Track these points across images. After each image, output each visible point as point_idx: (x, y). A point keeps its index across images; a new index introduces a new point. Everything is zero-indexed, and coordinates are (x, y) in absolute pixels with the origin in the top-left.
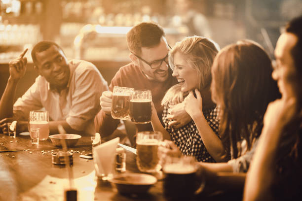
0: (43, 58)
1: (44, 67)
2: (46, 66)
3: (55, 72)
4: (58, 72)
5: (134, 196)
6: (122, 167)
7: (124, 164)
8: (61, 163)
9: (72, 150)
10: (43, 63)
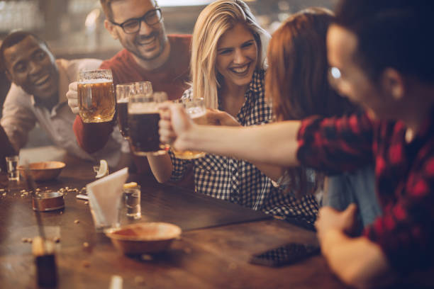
0: (14, 56)
1: (16, 69)
2: (20, 66)
3: (34, 75)
4: (39, 74)
5: (146, 257)
6: (136, 212)
7: (139, 207)
8: (46, 209)
9: (67, 188)
10: (14, 63)
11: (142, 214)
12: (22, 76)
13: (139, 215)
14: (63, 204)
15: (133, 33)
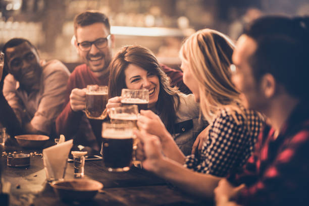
6: (81, 172)
7: (83, 169)
8: (16, 166)
9: (35, 153)
10: (12, 59)
11: (85, 174)
12: (16, 69)
13: (82, 174)
14: (29, 163)
15: (86, 51)
